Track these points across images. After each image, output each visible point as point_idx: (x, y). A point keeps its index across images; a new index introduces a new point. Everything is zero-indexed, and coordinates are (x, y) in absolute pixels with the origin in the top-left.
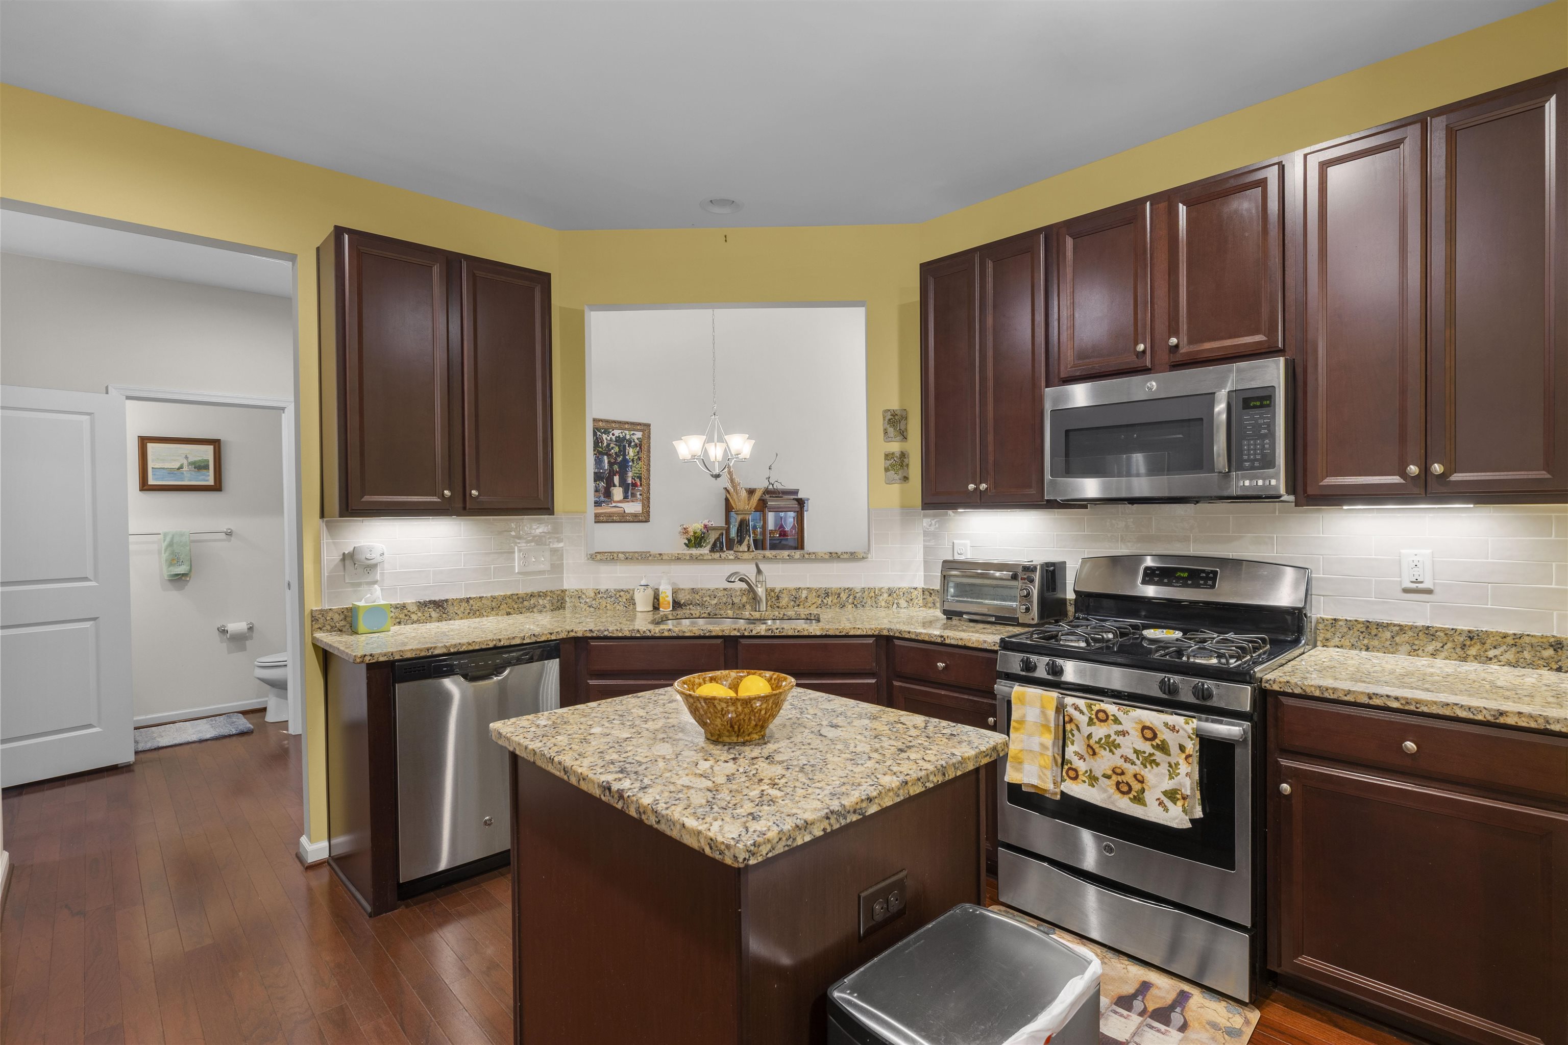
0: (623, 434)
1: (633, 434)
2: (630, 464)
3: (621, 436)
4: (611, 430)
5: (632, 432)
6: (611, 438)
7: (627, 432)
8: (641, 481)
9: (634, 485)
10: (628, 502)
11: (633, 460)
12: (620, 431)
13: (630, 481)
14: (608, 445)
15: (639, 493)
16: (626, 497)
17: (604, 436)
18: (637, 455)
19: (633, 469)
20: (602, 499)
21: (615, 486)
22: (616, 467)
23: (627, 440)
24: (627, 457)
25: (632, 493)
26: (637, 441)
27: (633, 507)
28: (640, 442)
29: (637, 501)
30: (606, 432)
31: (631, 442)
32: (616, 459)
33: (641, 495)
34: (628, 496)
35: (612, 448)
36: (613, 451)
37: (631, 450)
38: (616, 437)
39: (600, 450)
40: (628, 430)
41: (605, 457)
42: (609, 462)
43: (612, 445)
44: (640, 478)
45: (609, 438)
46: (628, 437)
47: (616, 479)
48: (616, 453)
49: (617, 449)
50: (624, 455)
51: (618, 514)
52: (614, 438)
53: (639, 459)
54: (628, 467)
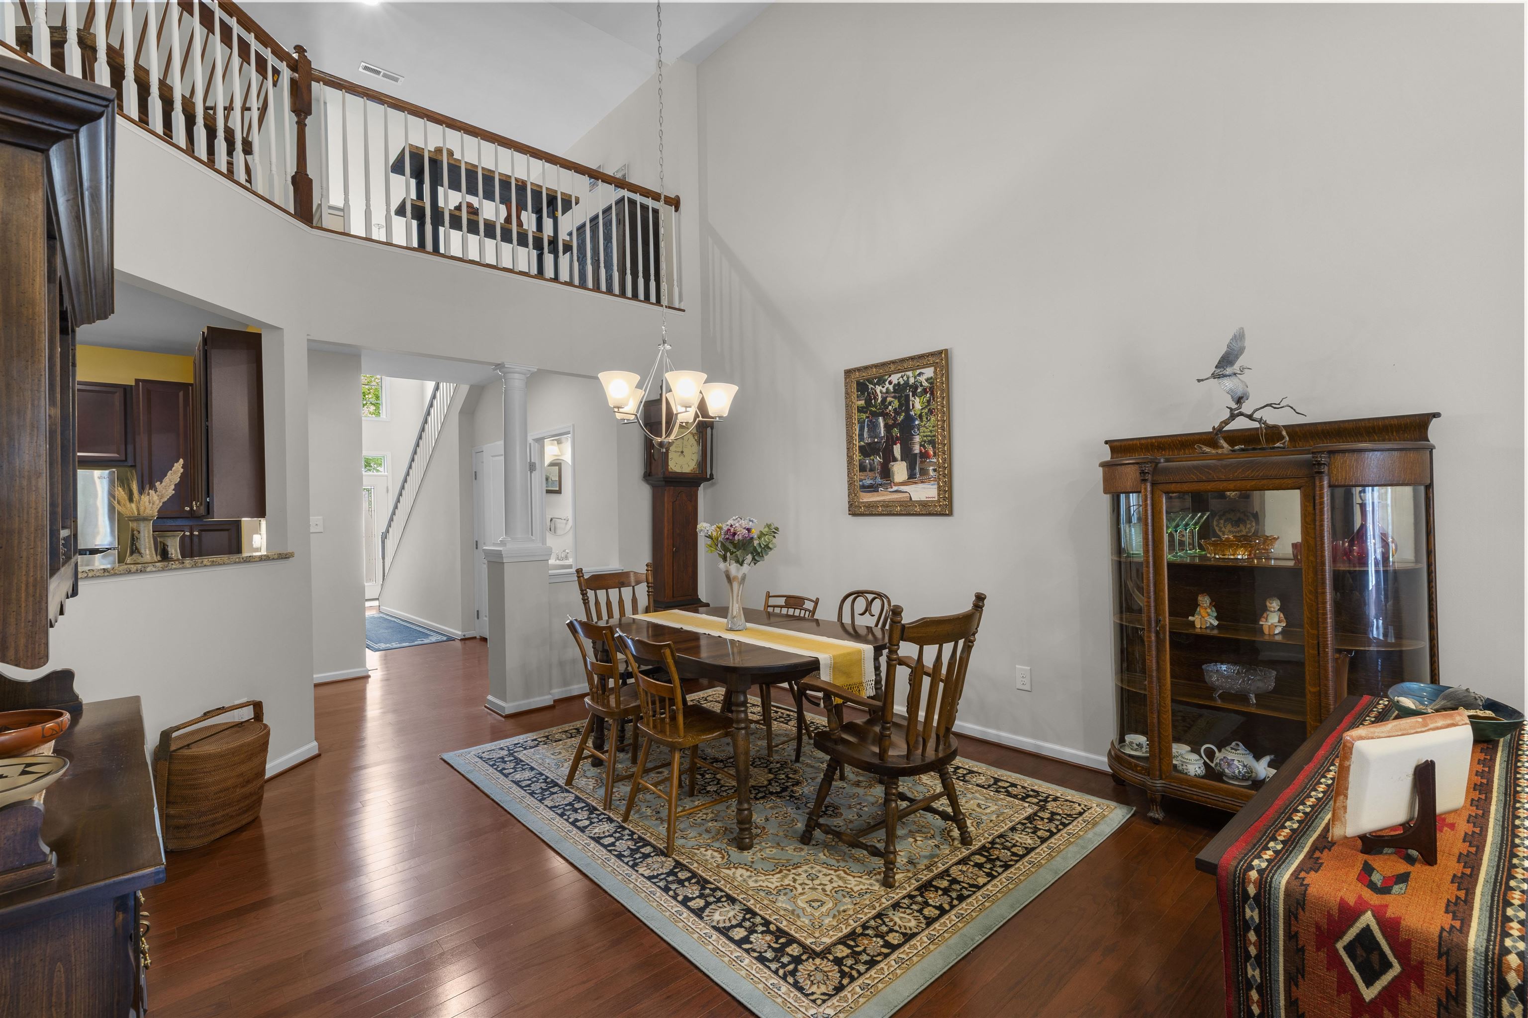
0: (905, 378)
1: (920, 374)
2: (917, 423)
3: (902, 382)
4: (887, 377)
5: (918, 372)
6: (887, 389)
7: (910, 373)
8: (934, 447)
9: (924, 455)
10: (916, 483)
11: (921, 416)
12: (899, 375)
13: (917, 449)
14: (884, 400)
15: (931, 468)
16: (911, 476)
17: (878, 389)
18: (926, 407)
19: (922, 429)
20: (879, 480)
21: (895, 460)
22: (896, 432)
23: (911, 387)
24: (912, 413)
25: (921, 469)
26: (925, 384)
27: (924, 492)
28: (931, 383)
29: (928, 480)
30: (881, 382)
31: (916, 388)
32: (895, 419)
33: (935, 470)
34: (915, 474)
35: (890, 404)
36: (890, 407)
37: (917, 399)
38: (895, 385)
39: (874, 409)
40: (913, 369)
41: (881, 419)
42: (886, 425)
43: (889, 399)
44: (932, 443)
45: (884, 390)
46: (912, 381)
47: (897, 450)
48: (895, 409)
49: (896, 403)
50: (908, 410)
51: (901, 503)
52: (891, 388)
53: (931, 412)
54: (913, 427)
